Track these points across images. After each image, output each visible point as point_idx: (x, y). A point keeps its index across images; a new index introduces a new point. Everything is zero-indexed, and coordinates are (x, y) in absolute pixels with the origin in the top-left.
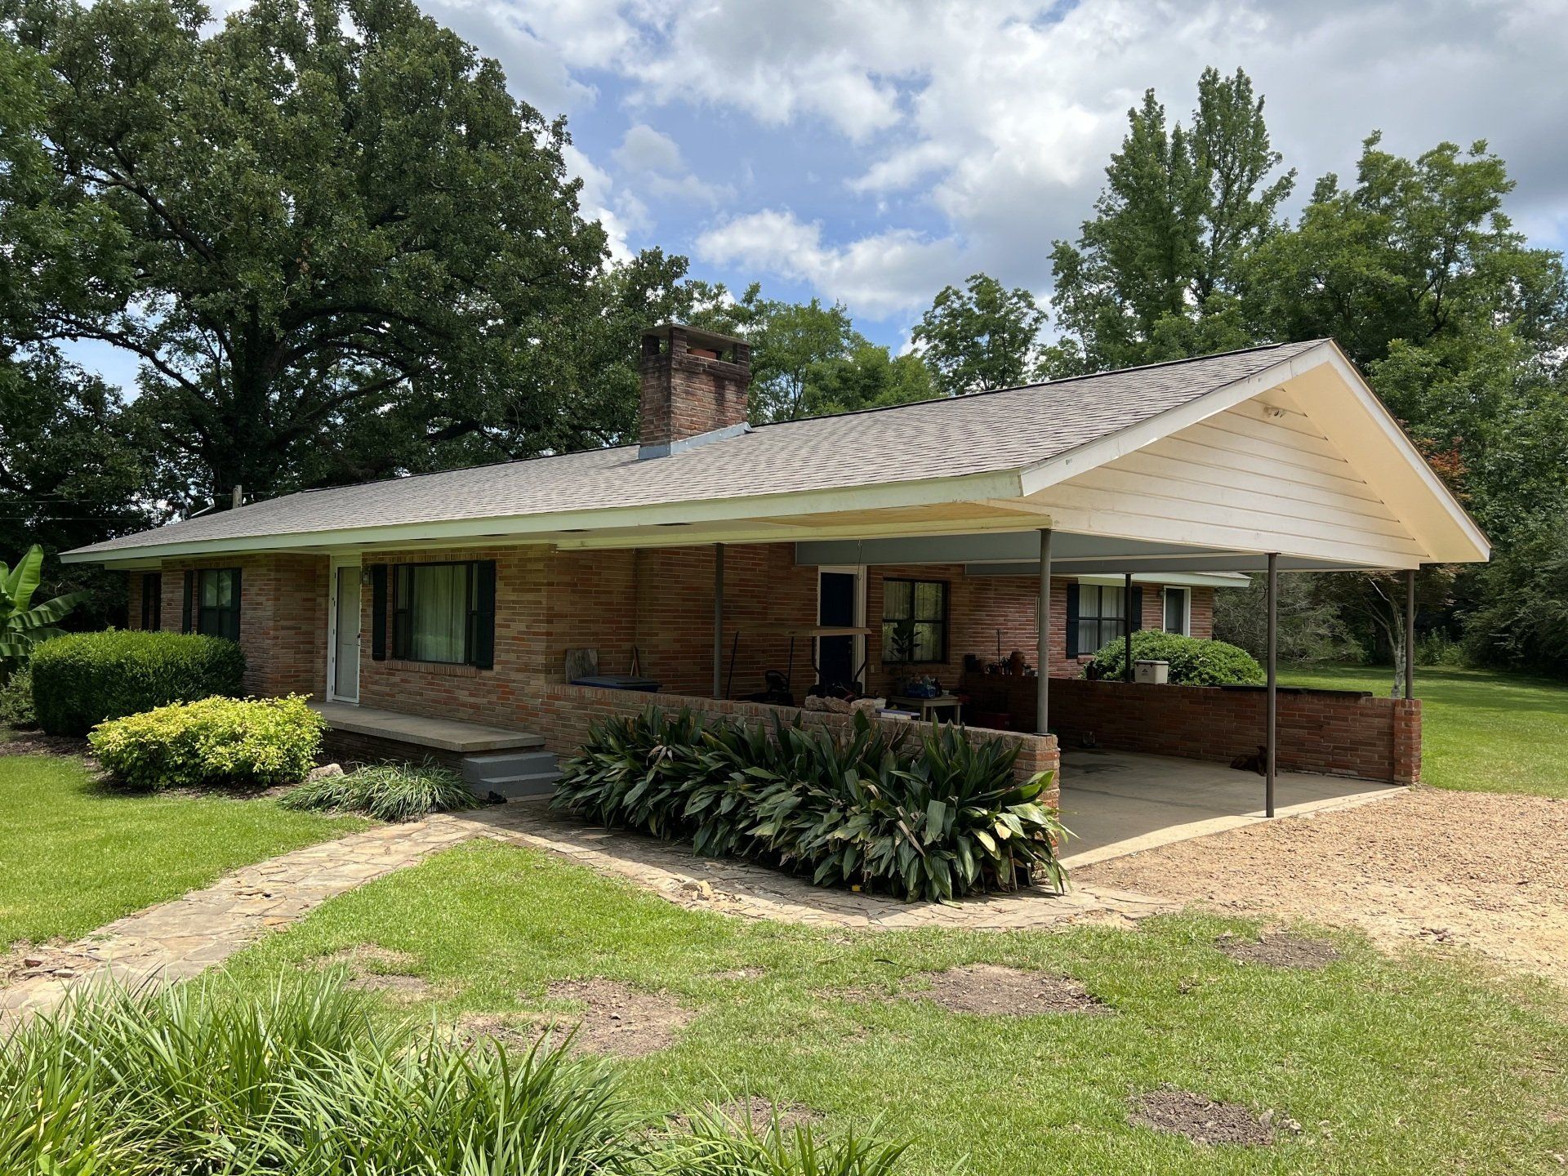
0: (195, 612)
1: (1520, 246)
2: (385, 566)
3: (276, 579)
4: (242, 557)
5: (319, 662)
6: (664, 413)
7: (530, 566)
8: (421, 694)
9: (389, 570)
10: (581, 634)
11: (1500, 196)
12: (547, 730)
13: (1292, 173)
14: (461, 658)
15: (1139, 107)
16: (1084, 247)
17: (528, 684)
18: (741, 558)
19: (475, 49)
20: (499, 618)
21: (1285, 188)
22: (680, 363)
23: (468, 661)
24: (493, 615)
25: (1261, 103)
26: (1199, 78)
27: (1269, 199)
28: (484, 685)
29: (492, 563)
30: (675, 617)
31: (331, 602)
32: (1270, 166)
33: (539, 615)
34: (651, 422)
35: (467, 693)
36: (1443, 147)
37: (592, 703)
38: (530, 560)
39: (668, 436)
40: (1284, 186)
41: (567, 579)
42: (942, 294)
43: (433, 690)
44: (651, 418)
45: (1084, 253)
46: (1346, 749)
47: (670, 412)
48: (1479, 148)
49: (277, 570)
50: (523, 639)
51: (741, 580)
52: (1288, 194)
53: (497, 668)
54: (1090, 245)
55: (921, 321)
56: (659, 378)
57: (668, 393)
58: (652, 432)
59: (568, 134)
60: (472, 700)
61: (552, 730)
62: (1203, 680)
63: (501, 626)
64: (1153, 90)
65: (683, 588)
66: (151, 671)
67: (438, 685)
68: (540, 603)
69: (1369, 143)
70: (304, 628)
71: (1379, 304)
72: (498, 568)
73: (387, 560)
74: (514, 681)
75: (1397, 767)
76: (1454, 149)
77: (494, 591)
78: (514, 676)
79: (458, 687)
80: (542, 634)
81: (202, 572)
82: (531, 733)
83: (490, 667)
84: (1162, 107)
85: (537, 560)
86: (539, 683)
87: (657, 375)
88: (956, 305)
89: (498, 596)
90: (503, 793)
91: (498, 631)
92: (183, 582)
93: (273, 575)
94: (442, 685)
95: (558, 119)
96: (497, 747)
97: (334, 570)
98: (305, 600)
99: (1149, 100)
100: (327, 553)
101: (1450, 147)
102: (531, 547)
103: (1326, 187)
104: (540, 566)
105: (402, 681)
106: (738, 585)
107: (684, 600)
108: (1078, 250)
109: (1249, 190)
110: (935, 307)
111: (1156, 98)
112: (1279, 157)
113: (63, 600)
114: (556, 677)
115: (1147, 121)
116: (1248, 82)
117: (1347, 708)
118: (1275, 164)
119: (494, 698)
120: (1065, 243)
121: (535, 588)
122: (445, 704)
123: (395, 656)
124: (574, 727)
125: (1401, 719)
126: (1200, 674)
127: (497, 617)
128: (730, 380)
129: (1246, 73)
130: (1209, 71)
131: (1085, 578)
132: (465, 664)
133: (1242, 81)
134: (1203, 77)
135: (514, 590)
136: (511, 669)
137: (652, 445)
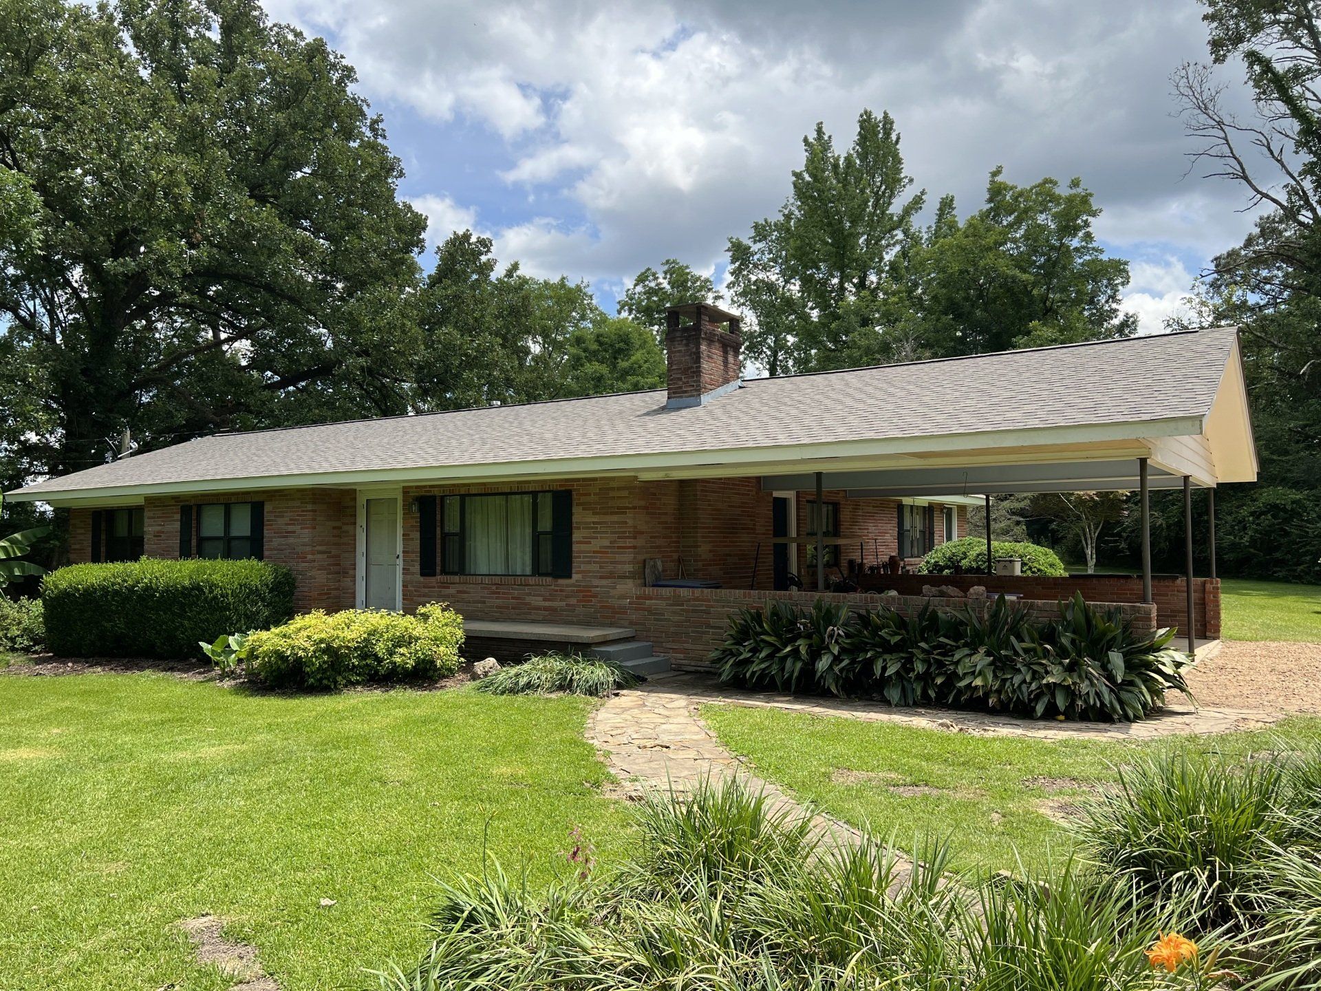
0: (194, 542)
1: (1101, 257)
2: (434, 497)
3: (313, 511)
4: (264, 492)
5: (347, 582)
6: (694, 372)
7: (611, 494)
8: (484, 602)
9: (438, 501)
10: (651, 547)
11: (1090, 219)
12: (636, 624)
13: (923, 193)
14: (528, 571)
15: (812, 137)
16: (755, 242)
17: (614, 588)
18: (743, 486)
19: (342, 57)
20: (577, 536)
21: (919, 203)
22: (706, 334)
23: (537, 571)
24: (571, 534)
25: (898, 139)
26: (858, 118)
27: (908, 211)
28: (561, 591)
29: (568, 494)
30: (709, 532)
31: (359, 530)
32: (904, 186)
33: (625, 532)
34: (680, 379)
35: (541, 598)
36: (1046, 181)
37: (689, 600)
38: (613, 489)
39: (699, 390)
40: (917, 203)
41: (642, 503)
42: (642, 274)
43: (497, 598)
44: (679, 376)
45: (755, 247)
46: (1169, 616)
47: (700, 371)
48: (1075, 184)
49: (314, 503)
50: (607, 553)
51: (743, 503)
52: (921, 208)
53: (575, 577)
54: (760, 241)
55: (623, 297)
56: (687, 345)
57: (697, 357)
58: (681, 387)
59: (384, 130)
60: (547, 604)
61: (644, 624)
62: (1033, 572)
63: (578, 542)
64: (822, 123)
65: (713, 510)
66: (230, 592)
67: (504, 593)
68: (626, 523)
69: (994, 174)
70: (334, 552)
71: (1008, 294)
72: (575, 496)
73: (436, 492)
74: (597, 587)
75: (1208, 627)
76: (1055, 183)
77: (571, 514)
78: (596, 582)
79: (529, 594)
80: (630, 548)
81: (199, 507)
82: (621, 627)
83: (570, 577)
84: (830, 137)
85: (619, 489)
86: (629, 587)
87: (684, 342)
88: (653, 284)
89: (575, 519)
90: (642, 673)
91: (575, 547)
92: (178, 516)
93: (310, 507)
94: (511, 594)
95: (375, 117)
96: (611, 638)
97: (361, 501)
98: (334, 528)
99: (820, 131)
100: (353, 487)
101: (1051, 182)
102: (613, 479)
103: (947, 205)
104: (625, 493)
105: (459, 592)
106: (739, 507)
107: (714, 519)
108: (751, 244)
109: (890, 204)
110: (636, 285)
111: (824, 130)
112: (911, 180)
113: (22, 536)
114: (639, 581)
115: (818, 148)
116: (892, 123)
117: (1168, 587)
118: (908, 186)
119: (573, 601)
120: (737, 239)
121: (621, 510)
122: (513, 608)
123: (444, 572)
124: (669, 620)
125: (1210, 593)
126: (1030, 568)
127: (574, 536)
128: (731, 347)
129: (891, 116)
130: (866, 112)
131: (907, 501)
132: (533, 575)
133: (888, 123)
134: (861, 116)
135: (594, 513)
136: (595, 577)
137: (681, 397)
